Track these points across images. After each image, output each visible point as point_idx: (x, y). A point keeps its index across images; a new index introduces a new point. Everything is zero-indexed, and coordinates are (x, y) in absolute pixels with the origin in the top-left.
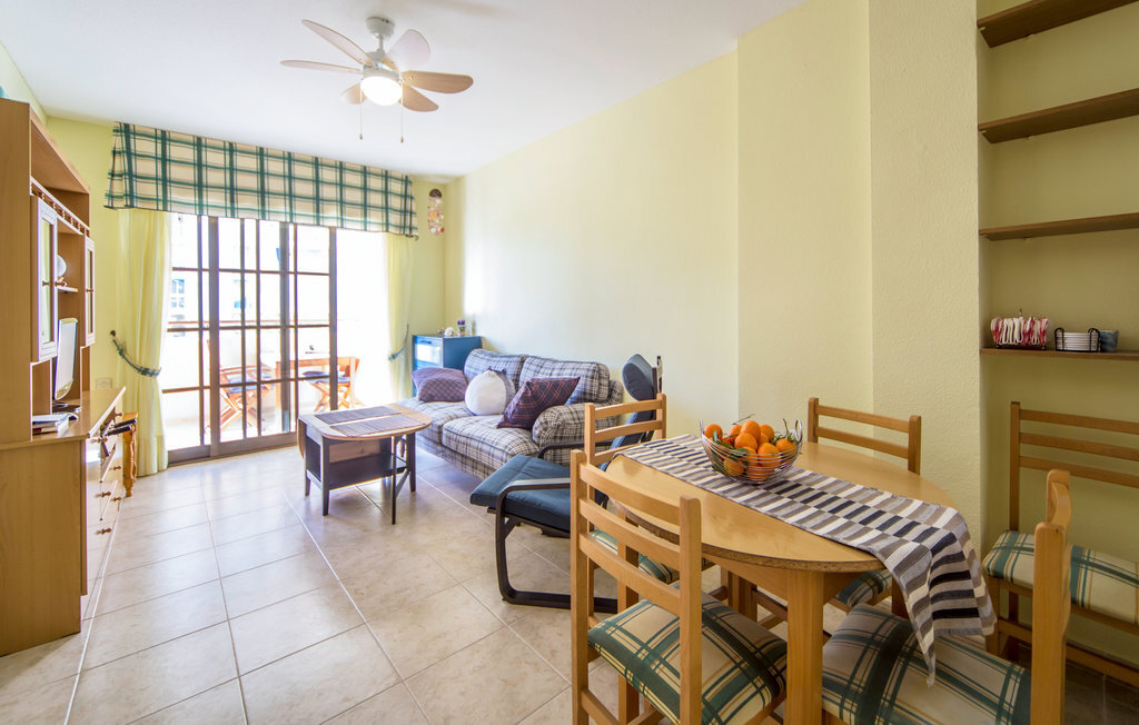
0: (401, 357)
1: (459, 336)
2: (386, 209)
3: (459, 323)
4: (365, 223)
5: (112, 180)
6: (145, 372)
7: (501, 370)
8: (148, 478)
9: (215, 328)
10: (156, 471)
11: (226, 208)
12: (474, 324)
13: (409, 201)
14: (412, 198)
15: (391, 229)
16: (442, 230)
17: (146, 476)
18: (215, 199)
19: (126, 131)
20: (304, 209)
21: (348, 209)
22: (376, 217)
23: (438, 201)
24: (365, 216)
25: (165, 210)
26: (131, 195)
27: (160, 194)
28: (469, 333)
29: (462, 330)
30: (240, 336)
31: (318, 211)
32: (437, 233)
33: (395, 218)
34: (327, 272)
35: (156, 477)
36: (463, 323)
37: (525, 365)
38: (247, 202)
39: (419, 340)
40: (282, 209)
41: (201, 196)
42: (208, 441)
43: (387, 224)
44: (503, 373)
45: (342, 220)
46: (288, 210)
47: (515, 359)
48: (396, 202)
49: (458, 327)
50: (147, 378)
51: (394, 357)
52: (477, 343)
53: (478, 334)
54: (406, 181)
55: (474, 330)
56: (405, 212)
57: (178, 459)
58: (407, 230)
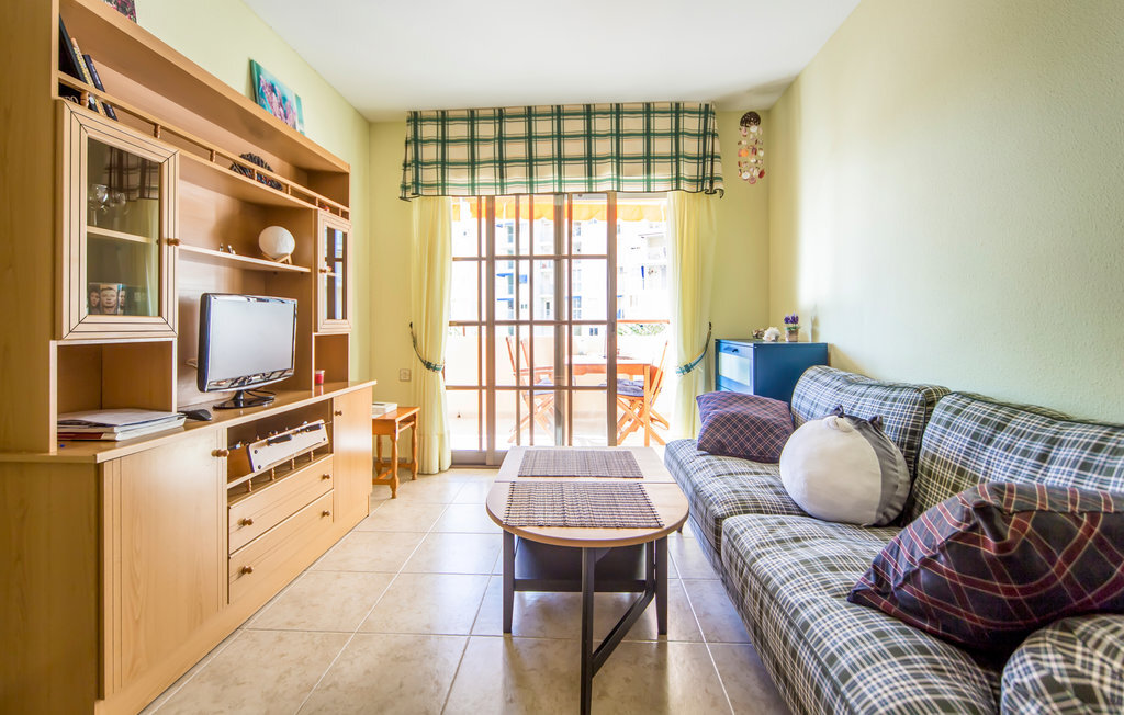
0: (699, 370)
1: (787, 341)
2: (677, 157)
3: (787, 320)
4: (648, 181)
5: (405, 170)
6: (428, 365)
7: (866, 415)
8: (430, 477)
9: (492, 323)
10: (437, 470)
11: (496, 184)
12: (815, 323)
13: (709, 141)
14: (714, 135)
15: (684, 185)
16: (761, 175)
17: (428, 474)
18: (486, 175)
19: (415, 119)
20: (574, 176)
21: (626, 166)
22: (662, 172)
23: (754, 129)
24: (648, 172)
25: (444, 195)
26: (416, 183)
27: (440, 178)
28: (805, 336)
29: (793, 332)
31: (590, 175)
32: (752, 178)
33: (689, 170)
34: (605, 253)
35: (436, 478)
36: (795, 320)
38: (516, 174)
39: (724, 346)
40: (550, 177)
41: (473, 176)
42: (485, 448)
43: (678, 179)
44: (873, 426)
45: (618, 181)
46: (556, 178)
47: (904, 395)
48: (690, 146)
49: (785, 327)
50: (431, 371)
51: (688, 368)
52: (821, 356)
53: (821, 340)
54: (706, 112)
55: (814, 333)
56: (705, 158)
57: (461, 462)
58: (706, 183)
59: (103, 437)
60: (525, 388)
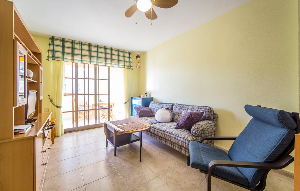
0: (128, 103)
1: (146, 97)
2: (124, 61)
3: (145, 93)
4: (118, 65)
5: (49, 52)
6: (58, 107)
7: (167, 108)
8: (58, 137)
9: (77, 95)
10: (61, 135)
11: (80, 60)
12: (150, 94)
13: (130, 59)
14: (131, 58)
15: (125, 67)
16: (140, 67)
17: (58, 136)
18: (77, 58)
19: (53, 38)
20: (101, 61)
21: (113, 61)
22: (121, 63)
23: (139, 59)
24: (118, 63)
25: (63, 61)
26: (54, 56)
27: (62, 56)
28: (148, 96)
29: (147, 95)
30: (84, 97)
31: (105, 62)
32: (138, 68)
33: (126, 64)
34: (107, 79)
35: (60, 137)
36: (147, 93)
37: (174, 106)
38: (86, 59)
39: (133, 98)
40: (95, 61)
41: (73, 57)
42: (75, 126)
43: (124, 65)
44: (168, 109)
45: (112, 64)
46: (97, 61)
47: (169, 104)
48: (127, 59)
49: (145, 95)
50: (58, 108)
51: (126, 103)
52: (152, 99)
53: (152, 97)
54: (129, 53)
55: (150, 96)
56: (129, 62)
57: (67, 131)
58: (130, 67)
59: (20, 133)
60: (86, 110)
